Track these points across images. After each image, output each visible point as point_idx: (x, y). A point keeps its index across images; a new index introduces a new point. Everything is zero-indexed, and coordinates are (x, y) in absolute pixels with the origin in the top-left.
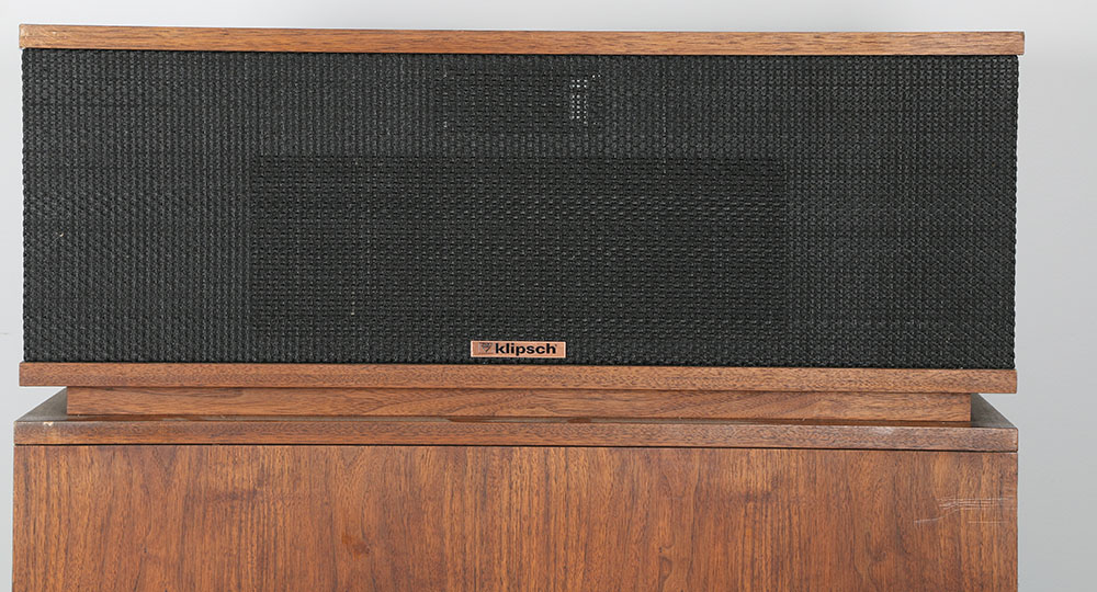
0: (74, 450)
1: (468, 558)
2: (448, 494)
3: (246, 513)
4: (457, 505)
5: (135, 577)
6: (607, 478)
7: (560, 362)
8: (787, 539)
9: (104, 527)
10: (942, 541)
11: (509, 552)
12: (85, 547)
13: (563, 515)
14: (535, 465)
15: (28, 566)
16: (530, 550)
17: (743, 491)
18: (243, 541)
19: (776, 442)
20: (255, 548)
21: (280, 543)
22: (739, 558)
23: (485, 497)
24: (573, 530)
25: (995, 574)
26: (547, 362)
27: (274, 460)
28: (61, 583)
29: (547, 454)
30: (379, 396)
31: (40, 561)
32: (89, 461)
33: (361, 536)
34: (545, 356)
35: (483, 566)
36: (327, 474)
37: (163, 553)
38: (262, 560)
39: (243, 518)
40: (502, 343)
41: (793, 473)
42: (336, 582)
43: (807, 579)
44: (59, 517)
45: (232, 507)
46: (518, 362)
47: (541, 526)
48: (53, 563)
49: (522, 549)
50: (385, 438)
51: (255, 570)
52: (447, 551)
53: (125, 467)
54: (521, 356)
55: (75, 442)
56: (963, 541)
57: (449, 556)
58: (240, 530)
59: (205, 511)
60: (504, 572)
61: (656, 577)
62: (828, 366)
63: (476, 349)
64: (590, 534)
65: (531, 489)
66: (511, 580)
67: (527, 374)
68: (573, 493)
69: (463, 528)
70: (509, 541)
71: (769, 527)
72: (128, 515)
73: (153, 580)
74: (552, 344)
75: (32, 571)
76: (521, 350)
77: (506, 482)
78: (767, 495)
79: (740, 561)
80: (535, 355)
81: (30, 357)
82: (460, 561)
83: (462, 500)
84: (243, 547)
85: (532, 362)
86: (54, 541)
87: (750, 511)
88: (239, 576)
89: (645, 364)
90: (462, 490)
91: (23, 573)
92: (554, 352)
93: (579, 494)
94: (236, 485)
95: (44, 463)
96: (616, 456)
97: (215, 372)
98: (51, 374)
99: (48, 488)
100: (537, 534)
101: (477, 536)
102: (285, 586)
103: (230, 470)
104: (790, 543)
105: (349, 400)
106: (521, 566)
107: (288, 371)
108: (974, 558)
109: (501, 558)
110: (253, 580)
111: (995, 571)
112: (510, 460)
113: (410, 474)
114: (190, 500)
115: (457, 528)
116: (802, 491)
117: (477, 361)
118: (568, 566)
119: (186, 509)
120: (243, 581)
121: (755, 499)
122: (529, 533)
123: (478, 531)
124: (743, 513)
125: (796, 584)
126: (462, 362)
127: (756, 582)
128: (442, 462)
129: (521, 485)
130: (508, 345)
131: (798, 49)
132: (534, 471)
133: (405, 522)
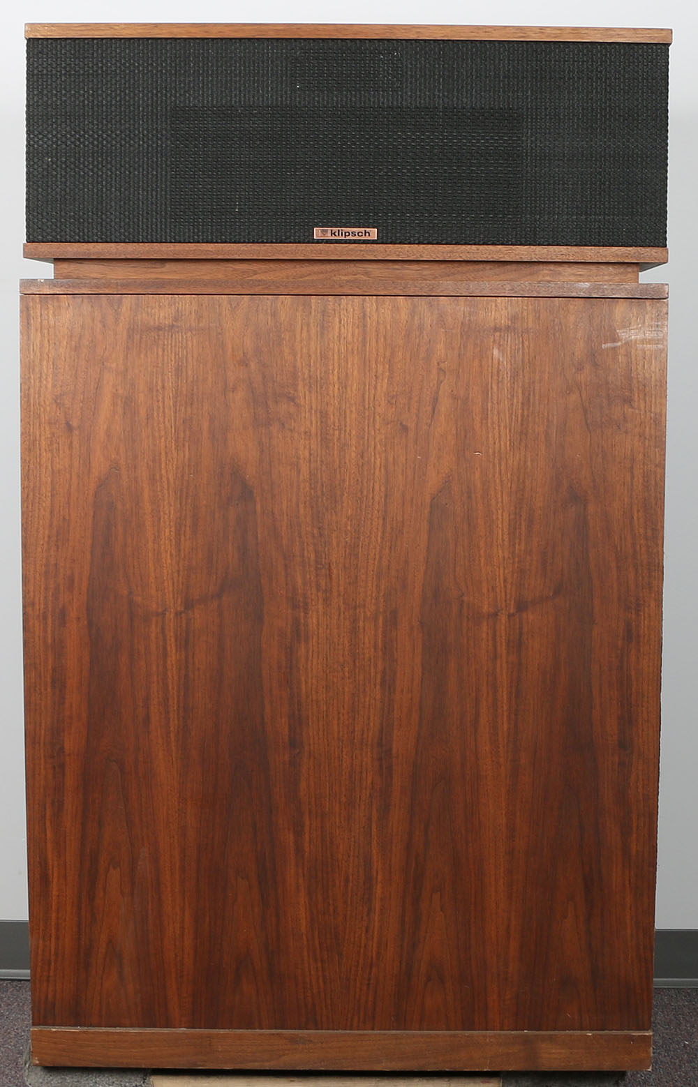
0: (58, 298)
1: (312, 370)
2: (299, 327)
3: (167, 340)
4: (305, 334)
5: (97, 380)
6: (404, 316)
7: (373, 242)
8: (521, 357)
9: (76, 349)
10: (620, 357)
11: (339, 365)
12: (65, 360)
13: (374, 340)
14: (356, 308)
15: (29, 373)
16: (353, 364)
17: (492, 325)
18: (166, 358)
19: (513, 293)
20: (173, 363)
21: (190, 360)
22: (490, 369)
23: (323, 328)
24: (381, 351)
25: (653, 379)
26: (365, 242)
27: (186, 305)
28: (50, 384)
29: (364, 300)
30: (254, 266)
31: (37, 370)
32: (67, 304)
33: (242, 355)
34: (363, 238)
35: (323, 374)
36: (220, 314)
37: (114, 365)
38: (178, 371)
39: (166, 343)
40: (335, 229)
41: (525, 313)
42: (226, 384)
43: (534, 382)
44: (49, 341)
45: (158, 336)
46: (346, 242)
47: (360, 349)
48: (45, 371)
49: (348, 363)
50: (257, 290)
51: (173, 377)
52: (299, 364)
53: (90, 309)
54: (347, 238)
55: (58, 293)
56: (633, 358)
57: (300, 368)
58: (164, 351)
59: (141, 338)
60: (336, 378)
61: (435, 382)
62: (548, 245)
63: (317, 233)
64: (393, 353)
65: (354, 324)
66: (340, 383)
67: (351, 250)
68: (381, 327)
69: (309, 350)
70: (339, 359)
71: (509, 349)
72: (92, 341)
73: (108, 383)
74: (368, 230)
75: (32, 377)
76: (347, 234)
77: (337, 320)
78: (508, 328)
79: (490, 371)
80: (356, 238)
81: (31, 238)
82: (307, 372)
83: (308, 331)
84: (166, 361)
85: (355, 242)
86: (45, 356)
87: (497, 338)
88: (163, 381)
89: (429, 243)
90: (308, 325)
91: (27, 377)
92: (369, 235)
93: (386, 327)
94: (161, 321)
95: (38, 306)
96: (409, 302)
97: (147, 249)
98: (43, 250)
99: (41, 323)
100: (358, 354)
101: (318, 354)
102: (193, 387)
103: (157, 311)
104: (523, 361)
105: (235, 270)
106: (347, 374)
107: (195, 248)
108: (640, 368)
109: (333, 370)
110: (172, 383)
111: (653, 375)
112: (340, 305)
113: (274, 315)
114: (131, 331)
115: (305, 350)
116: (530, 325)
117: (318, 242)
118: (378, 374)
119: (129, 336)
120: (166, 385)
121: (500, 330)
122: (353, 353)
123: (319, 352)
124: (492, 340)
125: (526, 386)
126: (308, 243)
127: (500, 385)
128: (295, 306)
129: (347, 321)
130: (339, 231)
131: (528, 36)
132: (356, 312)
133: (271, 346)
